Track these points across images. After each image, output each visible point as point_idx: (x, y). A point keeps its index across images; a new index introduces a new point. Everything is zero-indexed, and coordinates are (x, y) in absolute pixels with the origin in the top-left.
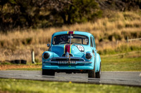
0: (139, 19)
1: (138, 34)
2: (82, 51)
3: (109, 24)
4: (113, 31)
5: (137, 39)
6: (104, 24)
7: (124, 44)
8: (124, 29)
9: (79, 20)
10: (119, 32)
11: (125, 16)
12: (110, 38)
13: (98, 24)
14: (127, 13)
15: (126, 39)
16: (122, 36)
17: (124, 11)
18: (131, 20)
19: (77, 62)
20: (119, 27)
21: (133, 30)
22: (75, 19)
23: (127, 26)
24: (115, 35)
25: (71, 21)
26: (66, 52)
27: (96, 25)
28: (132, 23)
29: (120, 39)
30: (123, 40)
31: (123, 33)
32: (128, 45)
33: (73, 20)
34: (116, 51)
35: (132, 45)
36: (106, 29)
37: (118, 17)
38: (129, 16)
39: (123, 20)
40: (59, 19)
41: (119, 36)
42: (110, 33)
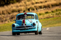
1: (43, 7)
2: (31, 22)
3: (27, 3)
4: (30, 6)
5: (42, 9)
6: (25, 3)
8: (36, 5)
9: (12, 2)
10: (33, 6)
12: (29, 10)
13: (22, 3)
15: (37, 9)
16: (34, 8)
19: (29, 28)
20: (33, 4)
21: (40, 5)
22: (10, 2)
24: (31, 8)
25: (8, 2)
26: (23, 23)
27: (21, 4)
28: (39, 1)
29: (33, 10)
30: (35, 10)
31: (35, 7)
33: (9, 2)
36: (26, 5)
40: (2, 2)
41: (33, 8)
42: (28, 7)
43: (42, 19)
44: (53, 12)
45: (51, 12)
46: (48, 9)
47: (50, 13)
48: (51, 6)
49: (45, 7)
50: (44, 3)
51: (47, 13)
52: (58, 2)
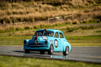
0: (22, 8)
1: (22, 19)
4: (4, 17)
5: (21, 23)
7: (12, 26)
8: (12, 16)
10: (8, 17)
11: (13, 6)
12: (2, 22)
14: (14, 4)
15: (13, 22)
16: (10, 20)
17: (12, 2)
18: (17, 9)
20: (9, 14)
21: (19, 16)
23: (14, 13)
24: (5, 19)
28: (18, 11)
29: (9, 22)
30: (11, 23)
31: (11, 18)
32: (15, 27)
34: (6, 31)
35: (17, 27)
37: (8, 6)
38: (15, 6)
39: (11, 9)
42: (2, 18)
43: (19, 36)
44: (35, 28)
45: (33, 27)
46: (29, 23)
47: (31, 28)
48: (34, 20)
49: (25, 20)
50: (25, 14)
51: (27, 28)
52: (44, 16)
